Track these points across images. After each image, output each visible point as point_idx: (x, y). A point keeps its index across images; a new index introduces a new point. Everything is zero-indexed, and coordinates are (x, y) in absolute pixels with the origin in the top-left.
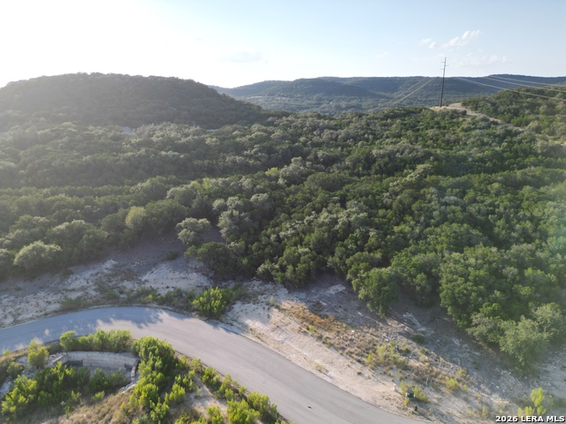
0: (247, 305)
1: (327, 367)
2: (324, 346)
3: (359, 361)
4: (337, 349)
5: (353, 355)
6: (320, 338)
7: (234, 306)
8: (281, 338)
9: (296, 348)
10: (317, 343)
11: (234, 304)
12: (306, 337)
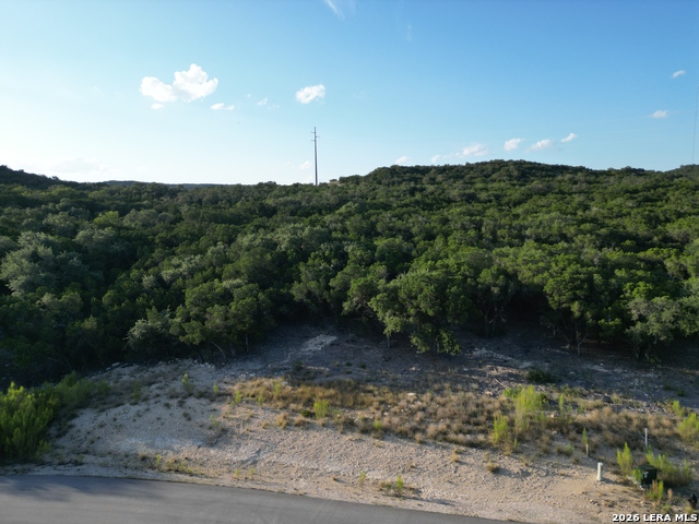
0: (113, 412)
1: (409, 480)
2: (370, 439)
3: (471, 445)
4: (403, 435)
5: (452, 436)
6: (350, 425)
7: (75, 421)
8: (245, 452)
9: (298, 462)
10: (346, 438)
11: (74, 416)
12: (312, 433)
